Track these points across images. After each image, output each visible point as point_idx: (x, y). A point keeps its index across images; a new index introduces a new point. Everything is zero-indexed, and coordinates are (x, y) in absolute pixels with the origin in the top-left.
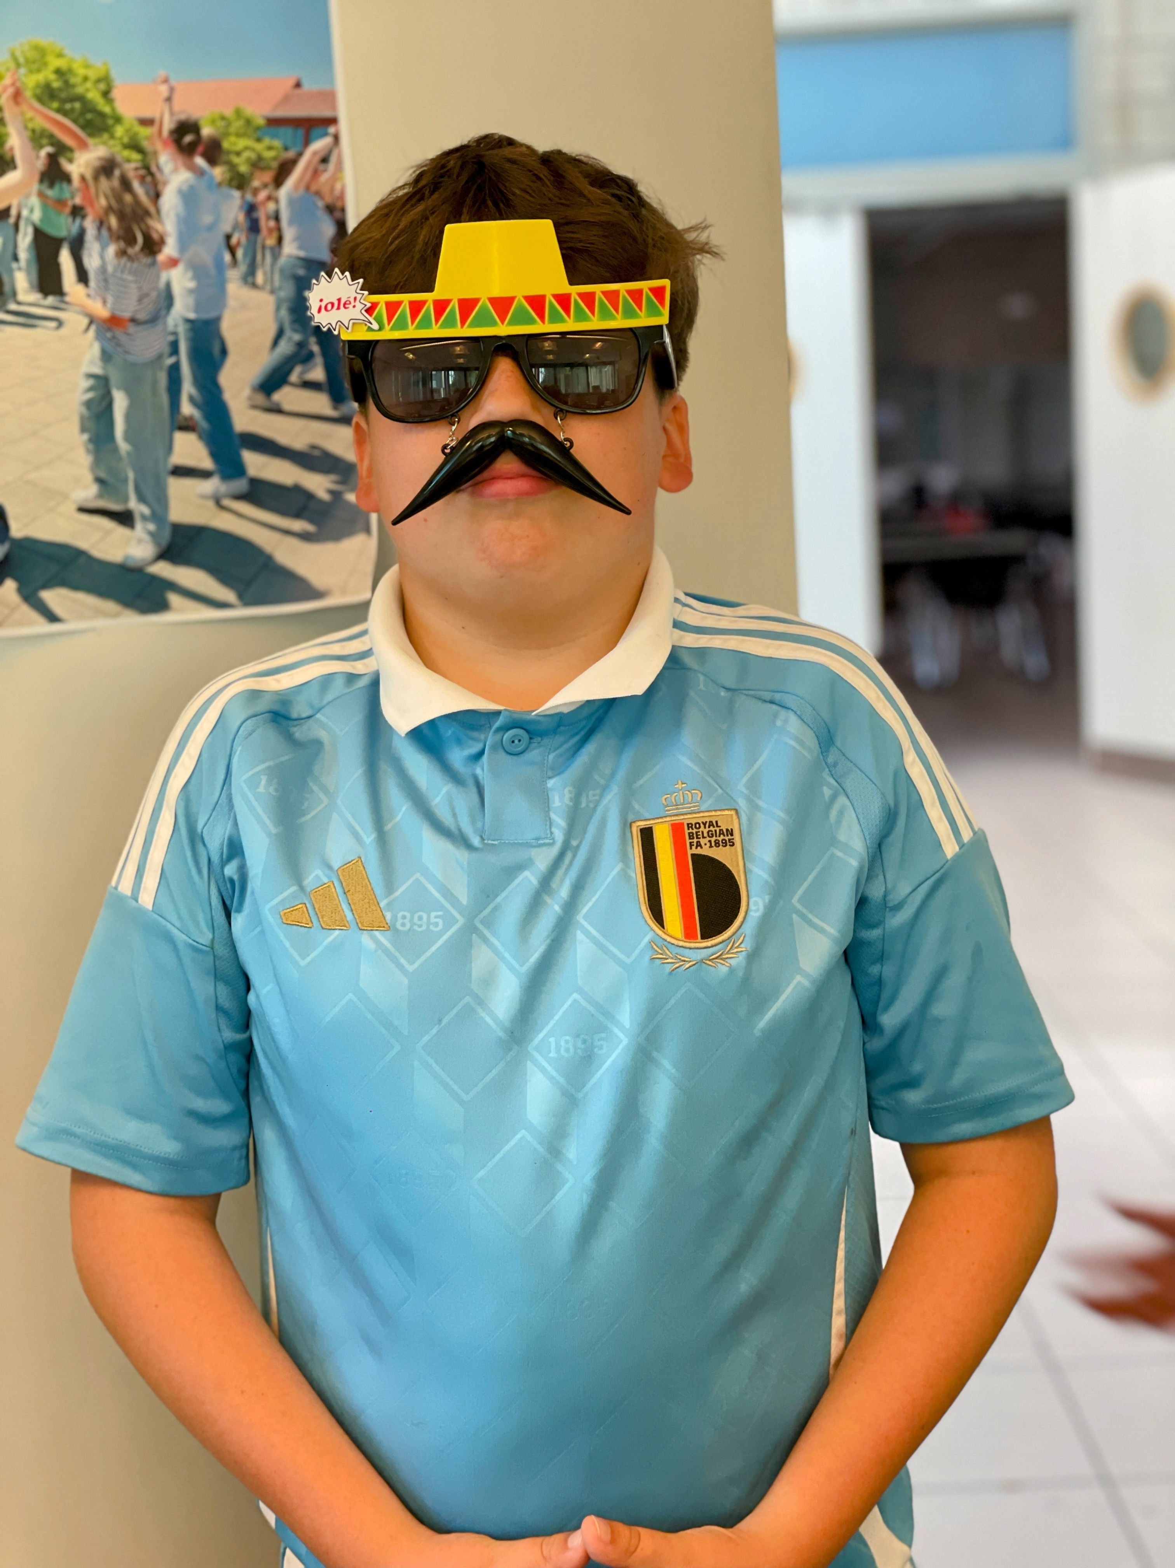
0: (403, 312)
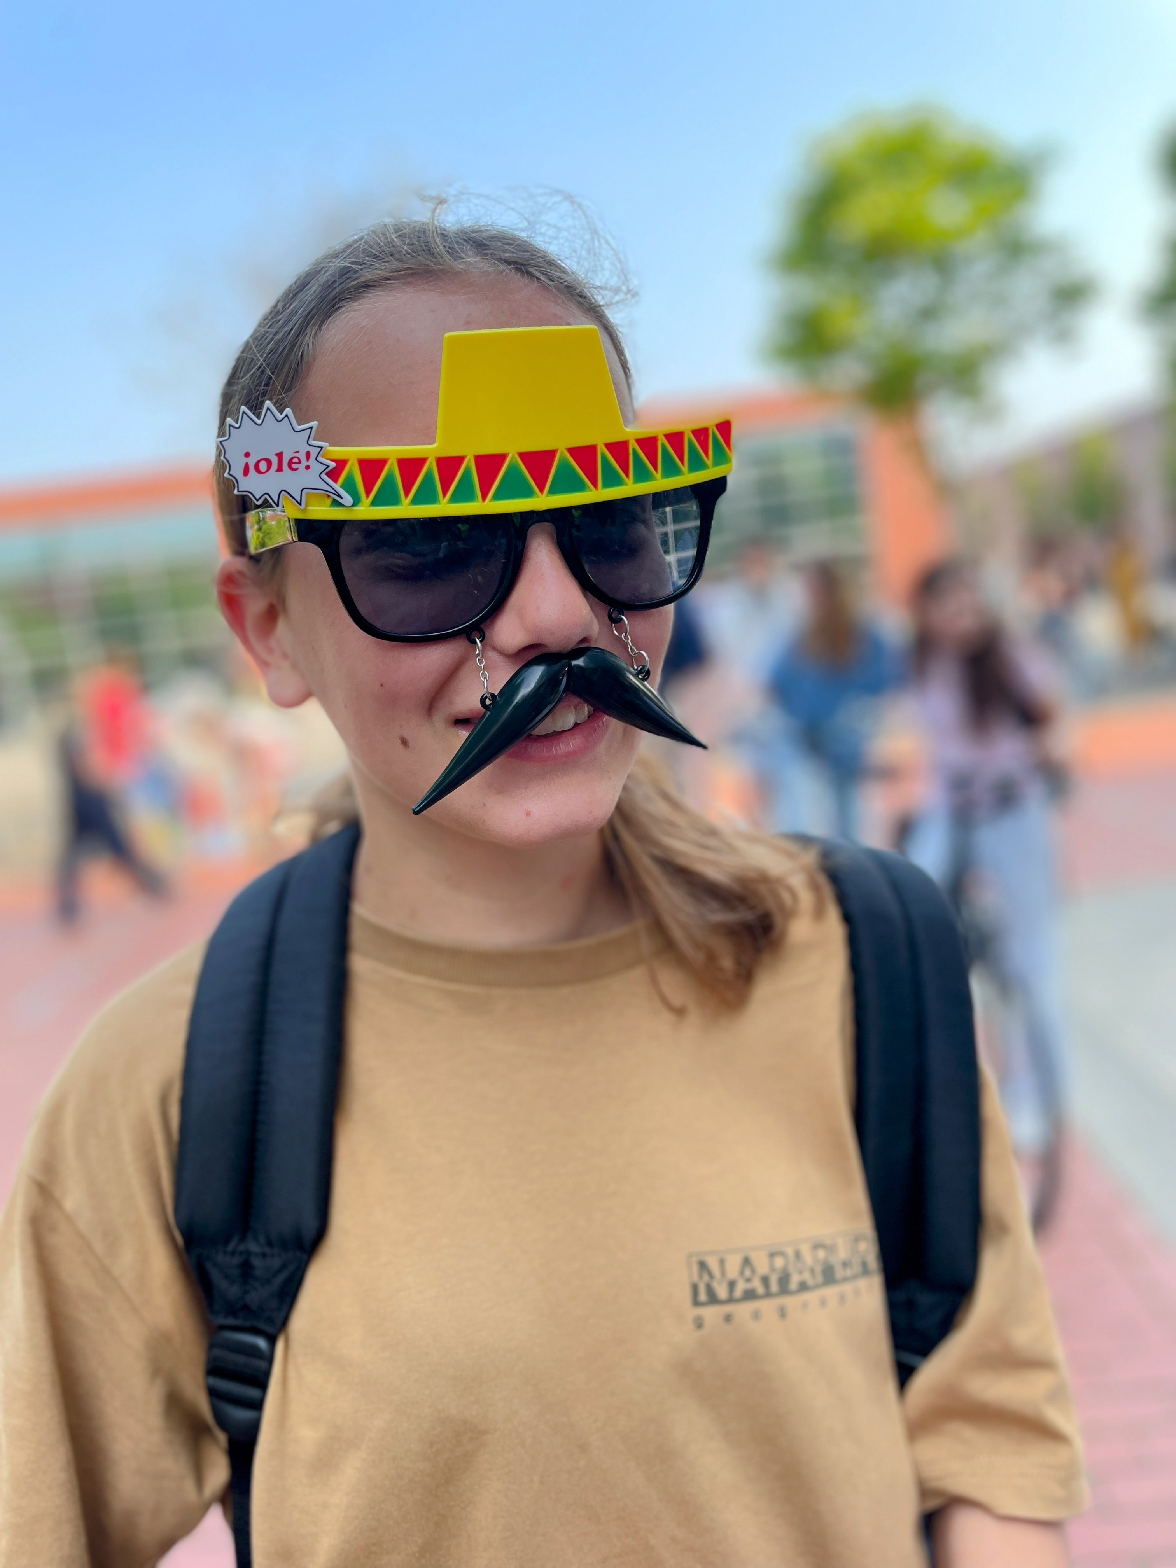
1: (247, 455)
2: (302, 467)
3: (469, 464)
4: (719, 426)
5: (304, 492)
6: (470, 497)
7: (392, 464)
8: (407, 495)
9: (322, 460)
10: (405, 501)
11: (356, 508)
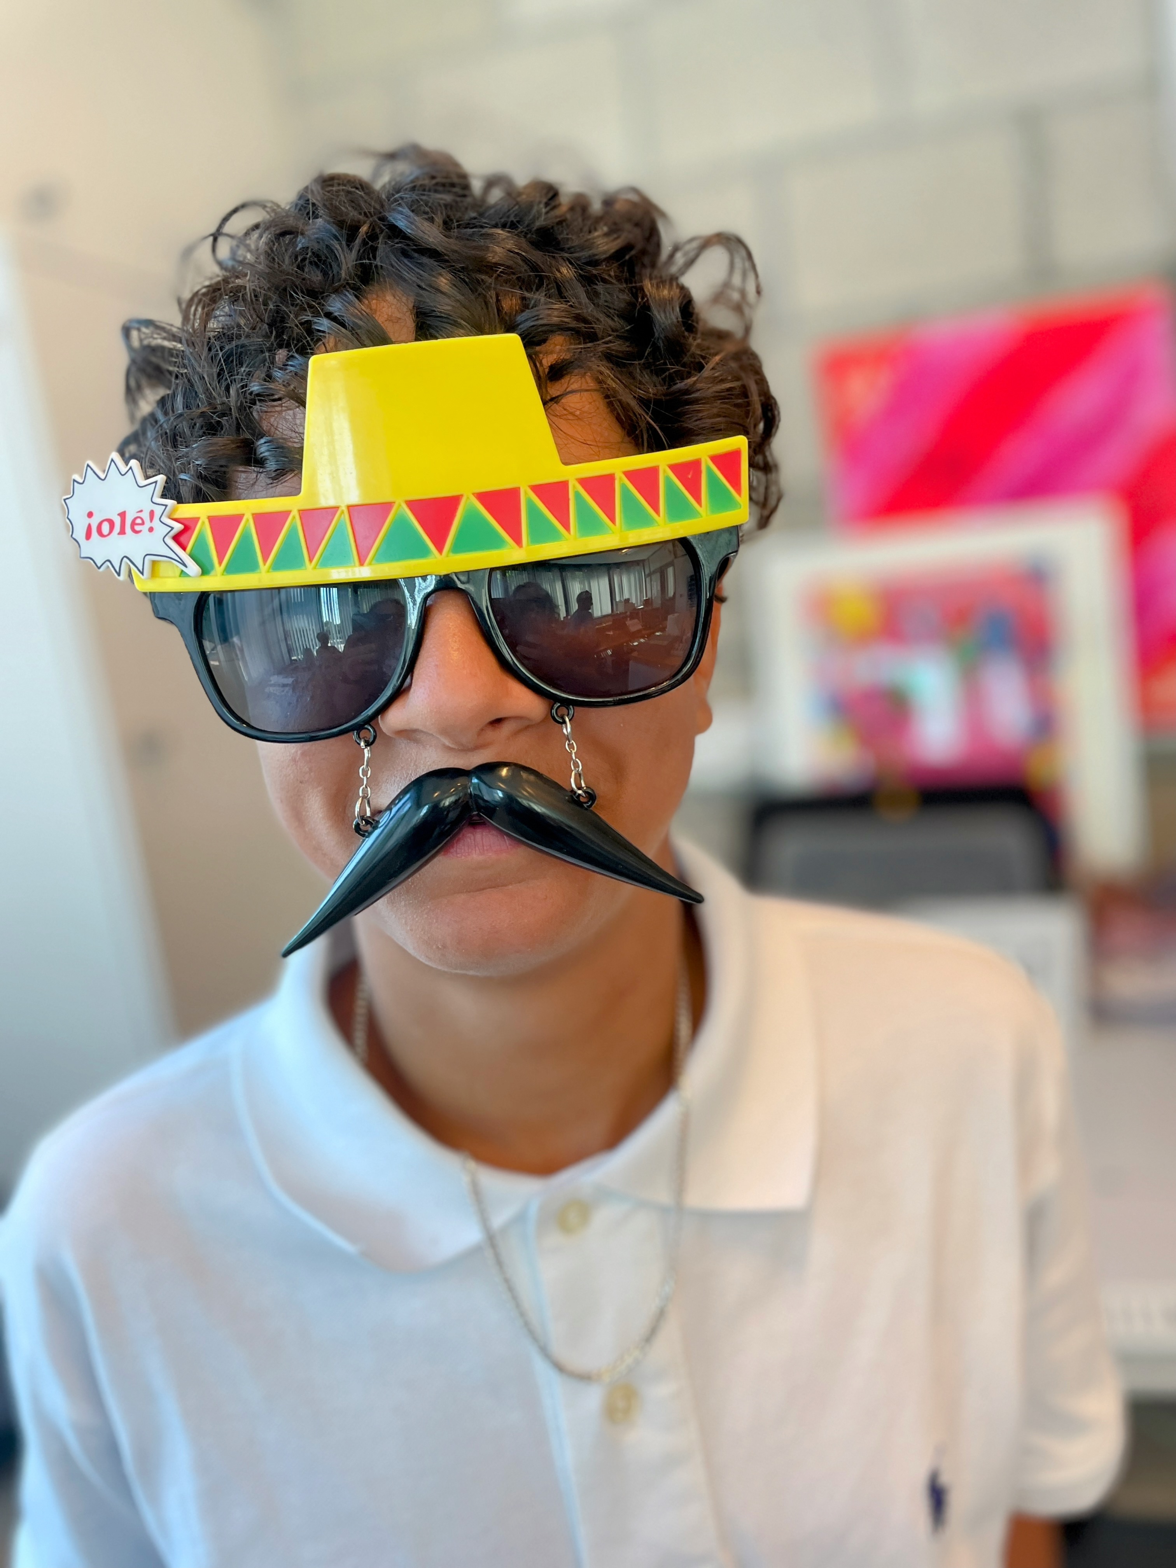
0: (246, 537)
1: (90, 515)
2: (145, 529)
3: (341, 516)
4: (717, 459)
5: (147, 557)
6: (343, 560)
8: (265, 559)
9: (165, 519)
10: (264, 568)
11: (206, 578)
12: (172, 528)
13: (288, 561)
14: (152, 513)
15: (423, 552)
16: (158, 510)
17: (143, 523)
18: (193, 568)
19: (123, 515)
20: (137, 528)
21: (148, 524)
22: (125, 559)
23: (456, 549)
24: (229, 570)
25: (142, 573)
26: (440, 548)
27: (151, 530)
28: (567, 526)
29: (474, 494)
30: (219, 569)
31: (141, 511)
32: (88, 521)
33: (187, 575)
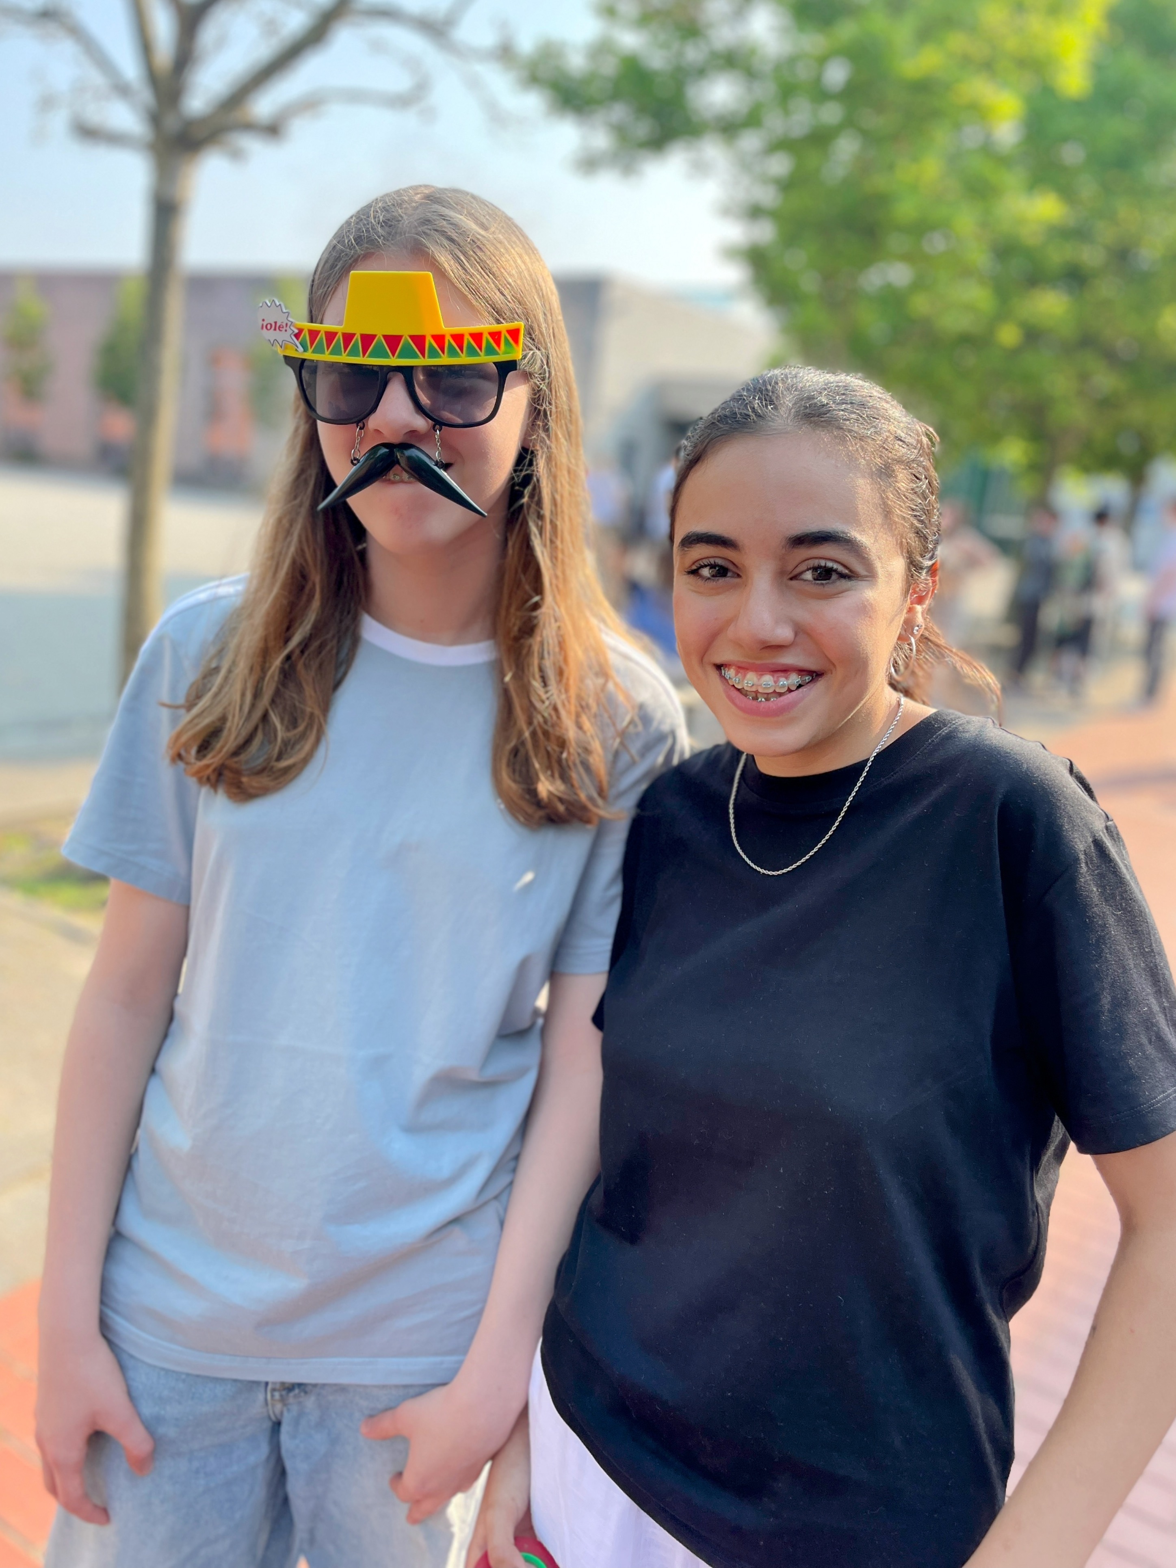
1: (263, 320)
2: (284, 330)
3: (358, 337)
4: (509, 332)
5: (284, 342)
6: (357, 355)
7: (322, 334)
8: (328, 349)
9: (292, 328)
10: (327, 353)
11: (305, 353)
12: (294, 332)
13: (337, 352)
14: (287, 324)
15: (387, 357)
16: (289, 323)
17: (283, 327)
18: (301, 349)
19: (276, 323)
20: (281, 329)
21: (285, 328)
22: (275, 341)
23: (400, 357)
24: (313, 352)
25: (281, 347)
26: (393, 355)
27: (286, 331)
28: (443, 352)
29: (408, 335)
30: (310, 350)
31: (282, 322)
32: (262, 322)
33: (298, 351)
